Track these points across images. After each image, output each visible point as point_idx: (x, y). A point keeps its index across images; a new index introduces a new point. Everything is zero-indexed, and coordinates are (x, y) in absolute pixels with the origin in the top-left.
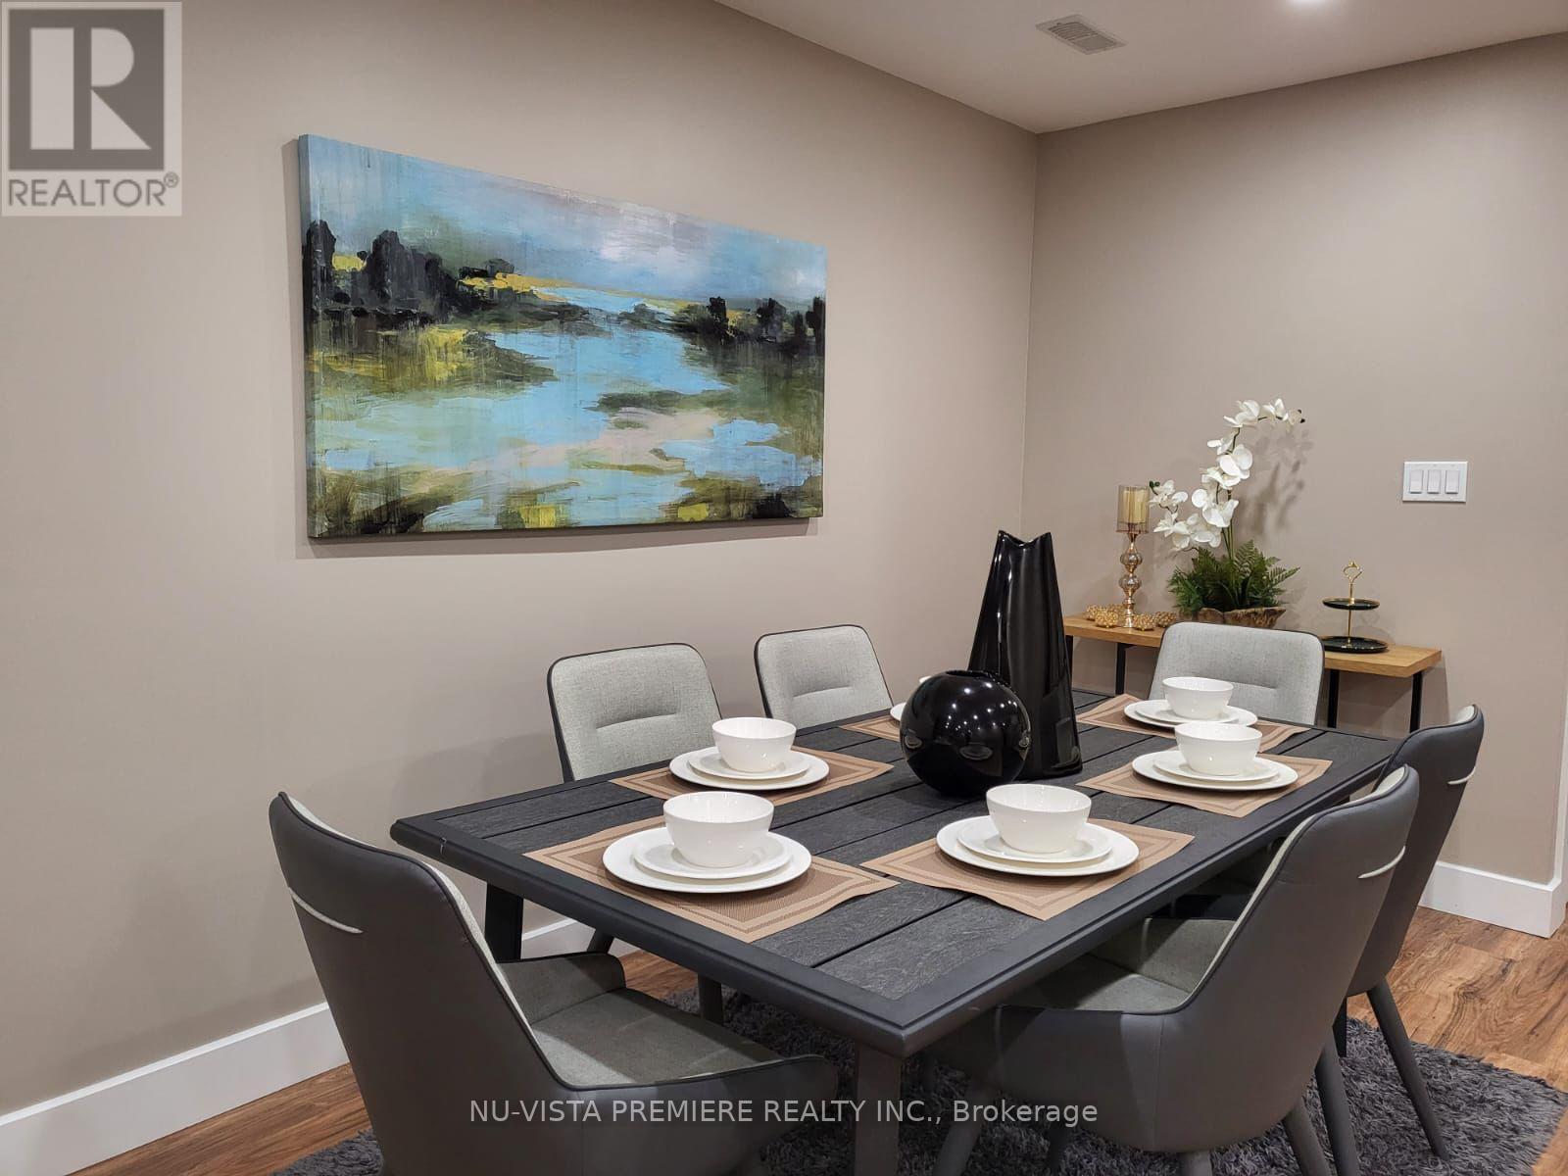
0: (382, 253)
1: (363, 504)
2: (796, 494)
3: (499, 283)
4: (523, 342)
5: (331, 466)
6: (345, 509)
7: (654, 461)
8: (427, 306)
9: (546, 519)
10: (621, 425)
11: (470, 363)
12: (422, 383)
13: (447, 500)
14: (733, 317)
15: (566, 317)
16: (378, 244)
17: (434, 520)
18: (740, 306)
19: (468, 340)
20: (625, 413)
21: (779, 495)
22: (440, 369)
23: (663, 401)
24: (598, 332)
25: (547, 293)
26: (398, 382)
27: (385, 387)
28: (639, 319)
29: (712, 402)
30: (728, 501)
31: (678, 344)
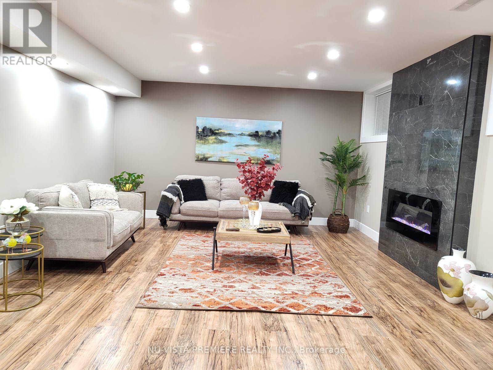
0: (204, 129)
1: (201, 157)
2: (273, 160)
3: (220, 131)
4: (223, 138)
5: (197, 152)
6: (198, 157)
7: (244, 154)
8: (210, 134)
9: (225, 161)
10: (238, 149)
11: (215, 141)
12: (209, 143)
13: (211, 157)
14: (260, 134)
15: (230, 134)
16: (204, 128)
17: (209, 160)
18: (261, 132)
19: (215, 138)
20: (239, 147)
21: (269, 160)
22: (211, 142)
23: (246, 146)
24: (235, 136)
25: (227, 132)
26: (205, 143)
27: (204, 144)
28: (242, 135)
29: (256, 146)
30: (258, 160)
31: (249, 138)
